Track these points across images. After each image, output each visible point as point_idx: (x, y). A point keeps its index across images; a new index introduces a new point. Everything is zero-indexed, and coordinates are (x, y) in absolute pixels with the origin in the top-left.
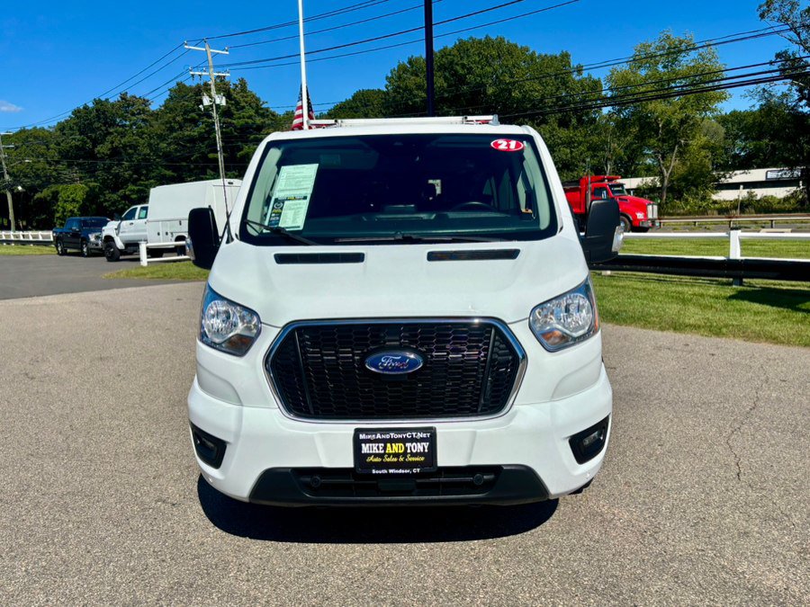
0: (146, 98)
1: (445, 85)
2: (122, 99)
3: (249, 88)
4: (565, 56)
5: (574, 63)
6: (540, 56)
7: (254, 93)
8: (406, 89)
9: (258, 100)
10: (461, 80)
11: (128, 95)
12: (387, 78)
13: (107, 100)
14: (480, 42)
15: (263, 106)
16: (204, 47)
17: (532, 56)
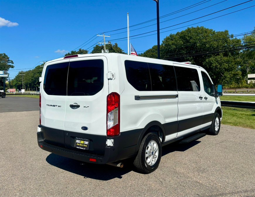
0: (87, 50)
1: (183, 43)
2: (80, 51)
3: (118, 46)
4: (227, 32)
5: (230, 34)
6: (217, 32)
7: (120, 47)
8: (169, 45)
9: (121, 50)
10: (188, 41)
11: (82, 49)
12: (163, 41)
13: (75, 51)
14: (195, 29)
15: (122, 52)
16: (103, 35)
17: (214, 33)
